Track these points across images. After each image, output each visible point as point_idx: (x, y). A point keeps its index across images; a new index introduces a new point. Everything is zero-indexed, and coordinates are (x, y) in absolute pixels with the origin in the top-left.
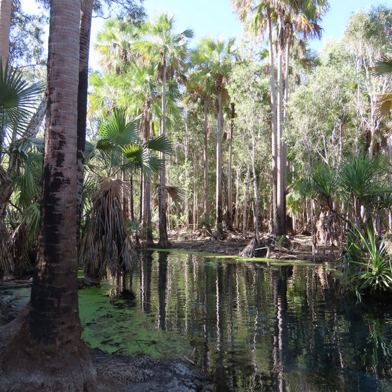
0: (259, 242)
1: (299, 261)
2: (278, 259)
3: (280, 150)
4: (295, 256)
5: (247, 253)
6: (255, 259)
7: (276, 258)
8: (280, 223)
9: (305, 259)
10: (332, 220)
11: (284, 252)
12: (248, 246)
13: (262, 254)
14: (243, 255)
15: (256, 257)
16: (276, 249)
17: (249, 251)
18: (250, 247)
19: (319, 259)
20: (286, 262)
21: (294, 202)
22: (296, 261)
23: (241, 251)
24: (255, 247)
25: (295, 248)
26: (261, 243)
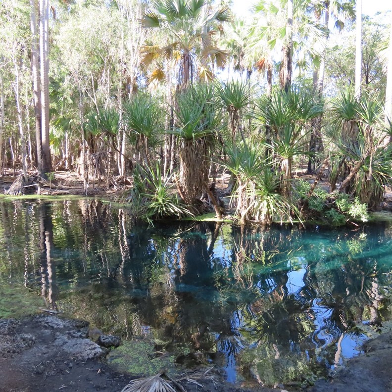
0: (27, 179)
1: (71, 195)
2: (50, 195)
3: (44, 85)
4: (68, 192)
5: (16, 191)
6: (25, 197)
7: (49, 195)
8: (46, 160)
9: (77, 193)
10: (100, 157)
11: (54, 188)
12: (15, 184)
13: (31, 190)
14: (11, 194)
15: (26, 194)
16: (46, 185)
17: (17, 189)
18: (17, 184)
19: (91, 193)
20: (60, 198)
21: (56, 139)
22: (69, 196)
23: (7, 189)
24: (23, 185)
25: (62, 184)
26: (29, 180)
